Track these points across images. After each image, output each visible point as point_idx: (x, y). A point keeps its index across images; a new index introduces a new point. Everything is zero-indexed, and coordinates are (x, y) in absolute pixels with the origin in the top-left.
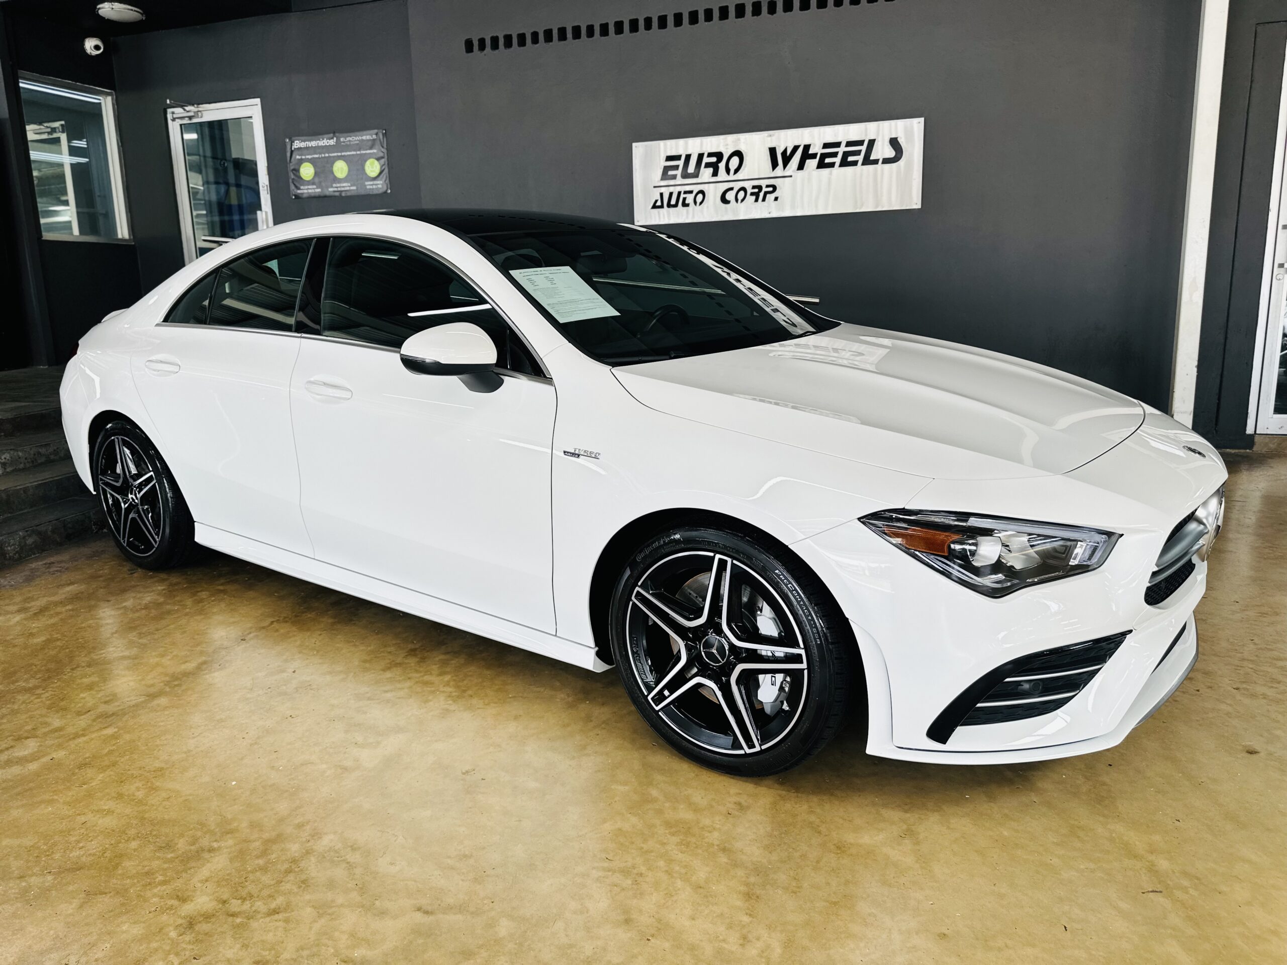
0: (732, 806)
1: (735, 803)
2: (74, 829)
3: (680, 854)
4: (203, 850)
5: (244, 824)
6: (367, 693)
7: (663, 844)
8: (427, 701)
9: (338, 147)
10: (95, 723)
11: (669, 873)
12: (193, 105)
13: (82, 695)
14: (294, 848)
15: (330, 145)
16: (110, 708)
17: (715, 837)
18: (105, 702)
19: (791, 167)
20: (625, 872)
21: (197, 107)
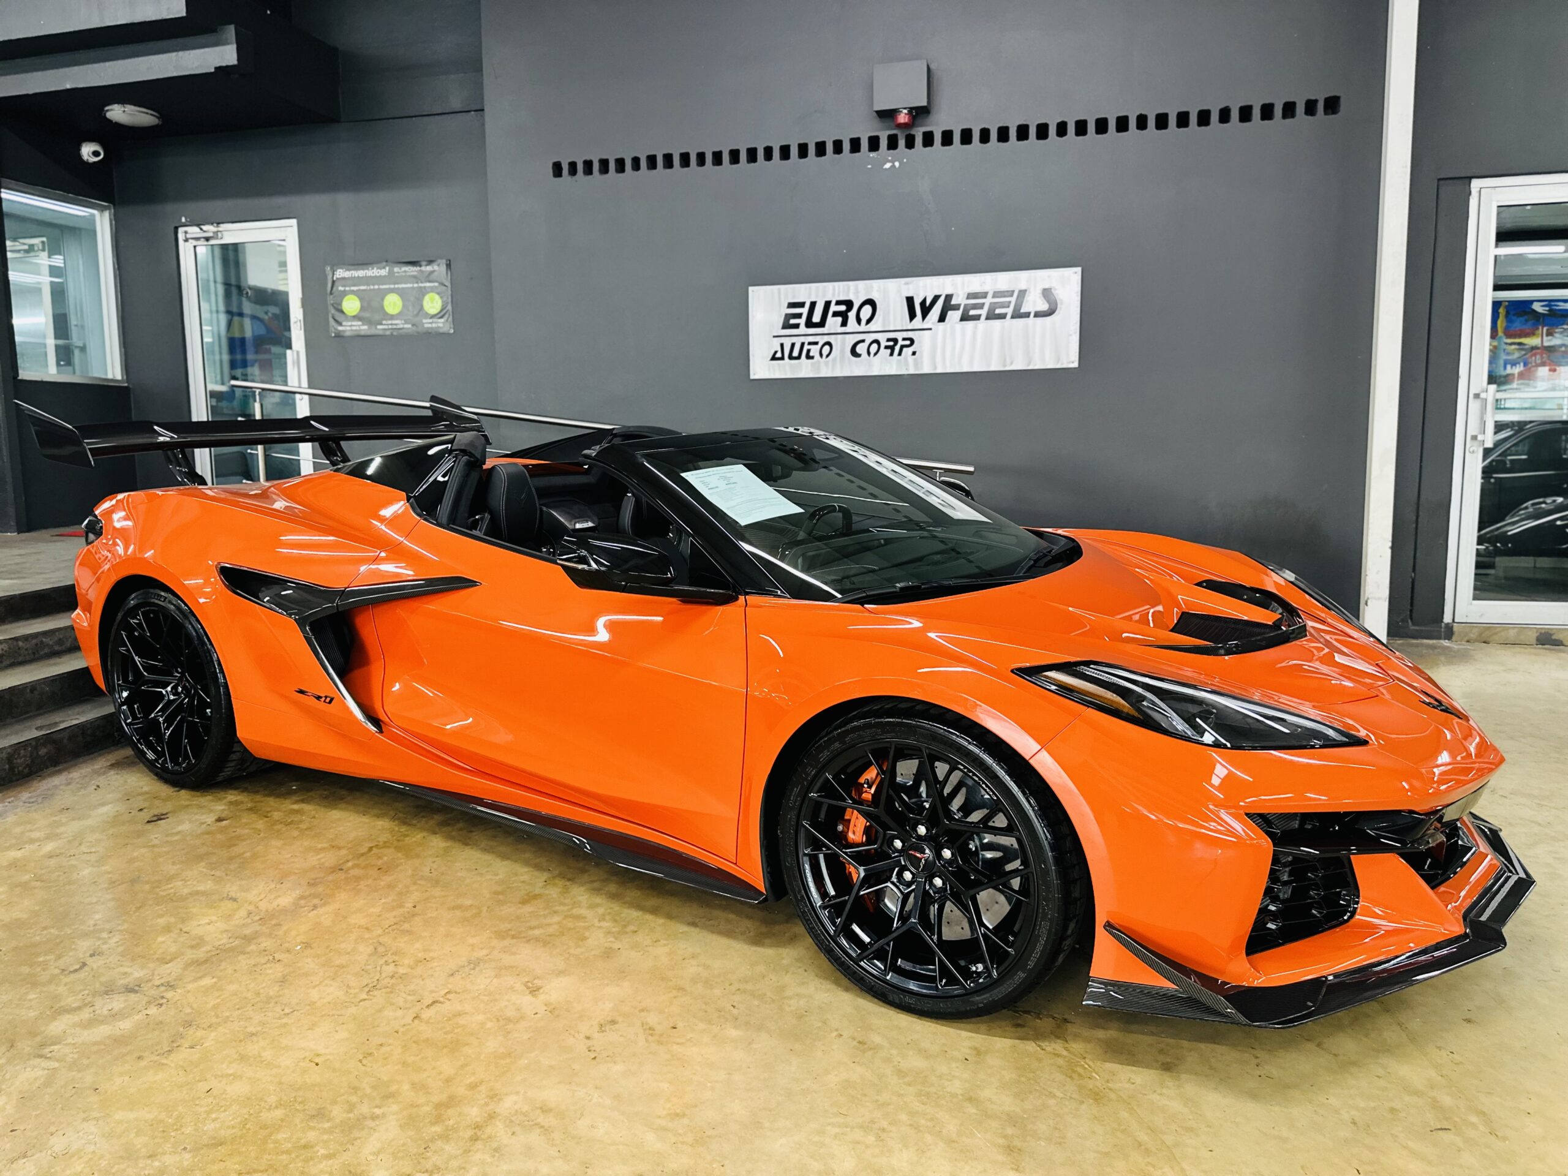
0: (968, 1051)
1: (970, 1048)
2: (199, 1098)
3: (922, 1106)
4: (365, 1118)
5: (406, 1087)
6: (509, 930)
7: (900, 1095)
8: (584, 939)
9: (391, 278)
10: (186, 973)
11: (916, 1127)
12: (212, 224)
13: (160, 939)
14: (474, 1113)
15: (380, 276)
16: (201, 954)
17: (956, 1087)
18: (192, 947)
19: (931, 319)
20: (865, 1128)
21: (217, 227)
